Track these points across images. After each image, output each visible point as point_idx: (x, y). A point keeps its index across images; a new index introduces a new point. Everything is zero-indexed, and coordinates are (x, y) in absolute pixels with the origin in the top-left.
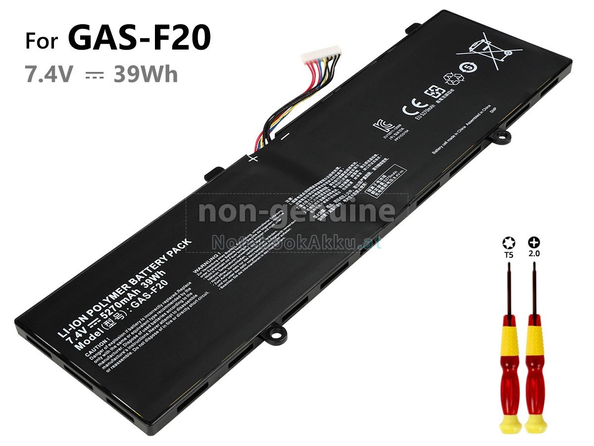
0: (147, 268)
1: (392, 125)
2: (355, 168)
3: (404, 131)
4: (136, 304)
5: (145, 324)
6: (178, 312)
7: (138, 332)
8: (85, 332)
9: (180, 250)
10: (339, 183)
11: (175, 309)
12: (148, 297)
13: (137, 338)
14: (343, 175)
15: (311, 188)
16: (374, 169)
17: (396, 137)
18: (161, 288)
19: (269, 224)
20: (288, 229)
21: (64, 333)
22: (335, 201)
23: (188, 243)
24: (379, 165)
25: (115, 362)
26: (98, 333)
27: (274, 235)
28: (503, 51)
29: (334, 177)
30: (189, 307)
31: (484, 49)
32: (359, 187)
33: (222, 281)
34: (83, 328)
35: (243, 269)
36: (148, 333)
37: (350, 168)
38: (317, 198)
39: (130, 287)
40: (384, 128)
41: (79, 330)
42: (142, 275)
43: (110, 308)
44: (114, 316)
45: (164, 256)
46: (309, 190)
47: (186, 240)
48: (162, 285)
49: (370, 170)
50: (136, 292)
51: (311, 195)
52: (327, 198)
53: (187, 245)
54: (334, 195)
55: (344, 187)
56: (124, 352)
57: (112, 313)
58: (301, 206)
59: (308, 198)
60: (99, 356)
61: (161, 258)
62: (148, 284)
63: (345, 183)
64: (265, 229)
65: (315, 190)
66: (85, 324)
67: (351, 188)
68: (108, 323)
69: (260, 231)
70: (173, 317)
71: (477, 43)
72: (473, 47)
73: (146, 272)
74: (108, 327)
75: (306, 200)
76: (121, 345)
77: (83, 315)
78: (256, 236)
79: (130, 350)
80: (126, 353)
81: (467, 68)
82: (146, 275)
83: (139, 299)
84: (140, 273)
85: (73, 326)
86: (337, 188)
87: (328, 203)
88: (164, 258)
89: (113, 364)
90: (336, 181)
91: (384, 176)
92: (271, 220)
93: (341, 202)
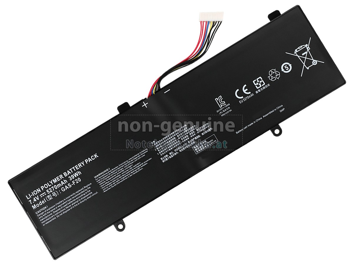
0: (73, 168)
1: (225, 103)
2: (194, 129)
3: (229, 110)
4: (64, 189)
5: (65, 203)
6: (81, 200)
7: (61, 207)
8: (38, 199)
9: (92, 160)
10: (182, 136)
11: (80, 198)
12: (70, 186)
13: (60, 210)
14: (186, 131)
15: (167, 137)
16: (203, 134)
18: (77, 183)
19: (138, 156)
20: (146, 163)
21: (29, 197)
22: (175, 150)
23: (96, 157)
24: (206, 132)
25: (48, 221)
26: (44, 201)
27: (138, 165)
28: (313, 59)
29: (181, 131)
30: (87, 199)
31: (303, 54)
32: (191, 143)
33: (105, 187)
34: (38, 196)
35: (117, 183)
36: (65, 208)
37: (191, 128)
38: (167, 145)
39: (63, 178)
40: (220, 104)
41: (36, 197)
42: (70, 171)
43: (52, 188)
44: (52, 193)
45: (83, 162)
46: (165, 138)
47: (96, 154)
48: (78, 181)
49: (200, 134)
50: (66, 181)
51: (165, 143)
52: (172, 147)
53: (96, 158)
54: (176, 145)
55: (184, 140)
56: (52, 217)
57: (52, 191)
58: (158, 148)
59: (163, 144)
60: (41, 215)
61: (81, 163)
62: (72, 178)
64: (135, 159)
65: (168, 139)
66: (39, 194)
68: (49, 197)
69: (132, 160)
70: (78, 202)
71: (302, 46)
72: (298, 50)
73: (73, 170)
74: (48, 200)
75: (161, 145)
76: (52, 212)
77: (39, 189)
78: (130, 163)
79: (55, 216)
80: (54, 217)
81: (286, 68)
82: (72, 172)
83: (66, 186)
84: (70, 170)
85: (33, 194)
87: (170, 151)
88: (83, 163)
89: (46, 222)
90: (181, 134)
91: (205, 141)
92: (140, 154)
93: (178, 151)
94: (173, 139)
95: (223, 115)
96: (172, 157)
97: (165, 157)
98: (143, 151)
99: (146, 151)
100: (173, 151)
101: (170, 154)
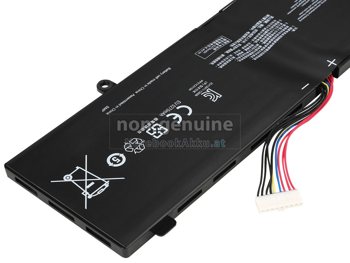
1: (204, 95)
2: (239, 57)
3: (193, 90)
10: (253, 48)
14: (250, 54)
15: (277, 40)
16: (223, 55)
17: (201, 84)
19: (308, 11)
20: (293, 8)
22: (256, 31)
24: (219, 58)
27: (303, 3)
28: (73, 181)
29: (258, 53)
31: (93, 183)
32: (236, 44)
37: (244, 58)
38: (272, 32)
40: (212, 92)
46: (279, 38)
49: (227, 55)
51: (276, 33)
52: (263, 32)
54: (257, 36)
55: (249, 45)
58: (284, 25)
59: (279, 31)
63: (248, 48)
64: (311, 7)
65: (274, 38)
67: (243, 45)
69: (315, 6)
71: (99, 193)
72: (104, 187)
75: (280, 30)
81: (117, 159)
86: (255, 44)
87: (263, 28)
90: (256, 50)
91: (215, 49)
92: (308, 13)
93: (251, 32)
94: (266, 41)
95: (200, 82)
96: (257, 23)
97: (269, 21)
98: (304, 18)
99: (300, 19)
100: (260, 30)
101: (262, 25)
